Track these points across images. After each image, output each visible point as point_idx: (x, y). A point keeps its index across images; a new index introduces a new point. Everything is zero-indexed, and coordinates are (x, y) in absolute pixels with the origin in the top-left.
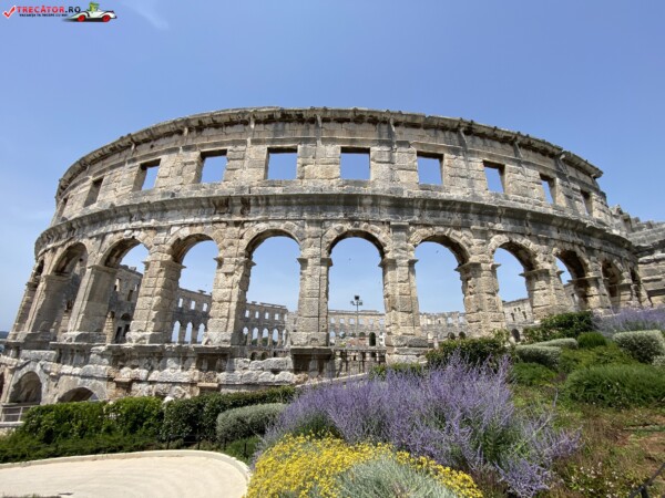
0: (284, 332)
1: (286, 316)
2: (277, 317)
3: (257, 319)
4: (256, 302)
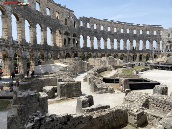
0: (161, 42)
1: (161, 32)
2: (155, 33)
3: (141, 35)
4: (140, 24)
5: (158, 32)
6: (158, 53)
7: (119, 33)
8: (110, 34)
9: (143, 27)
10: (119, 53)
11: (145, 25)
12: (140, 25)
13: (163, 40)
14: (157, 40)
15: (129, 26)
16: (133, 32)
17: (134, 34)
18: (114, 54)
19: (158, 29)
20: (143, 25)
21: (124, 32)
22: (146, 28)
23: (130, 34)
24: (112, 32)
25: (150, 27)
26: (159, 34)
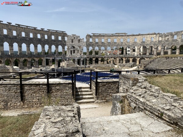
5: (63, 38)
7: (20, 37)
8: (7, 38)
9: (47, 32)
10: (21, 58)
11: (50, 30)
12: (44, 30)
13: (68, 45)
14: (62, 45)
15: (31, 30)
16: (37, 37)
17: (38, 39)
18: (14, 60)
19: (63, 35)
20: (48, 30)
21: (27, 36)
22: (51, 34)
23: (34, 39)
24: (10, 35)
25: (55, 32)
26: (63, 40)
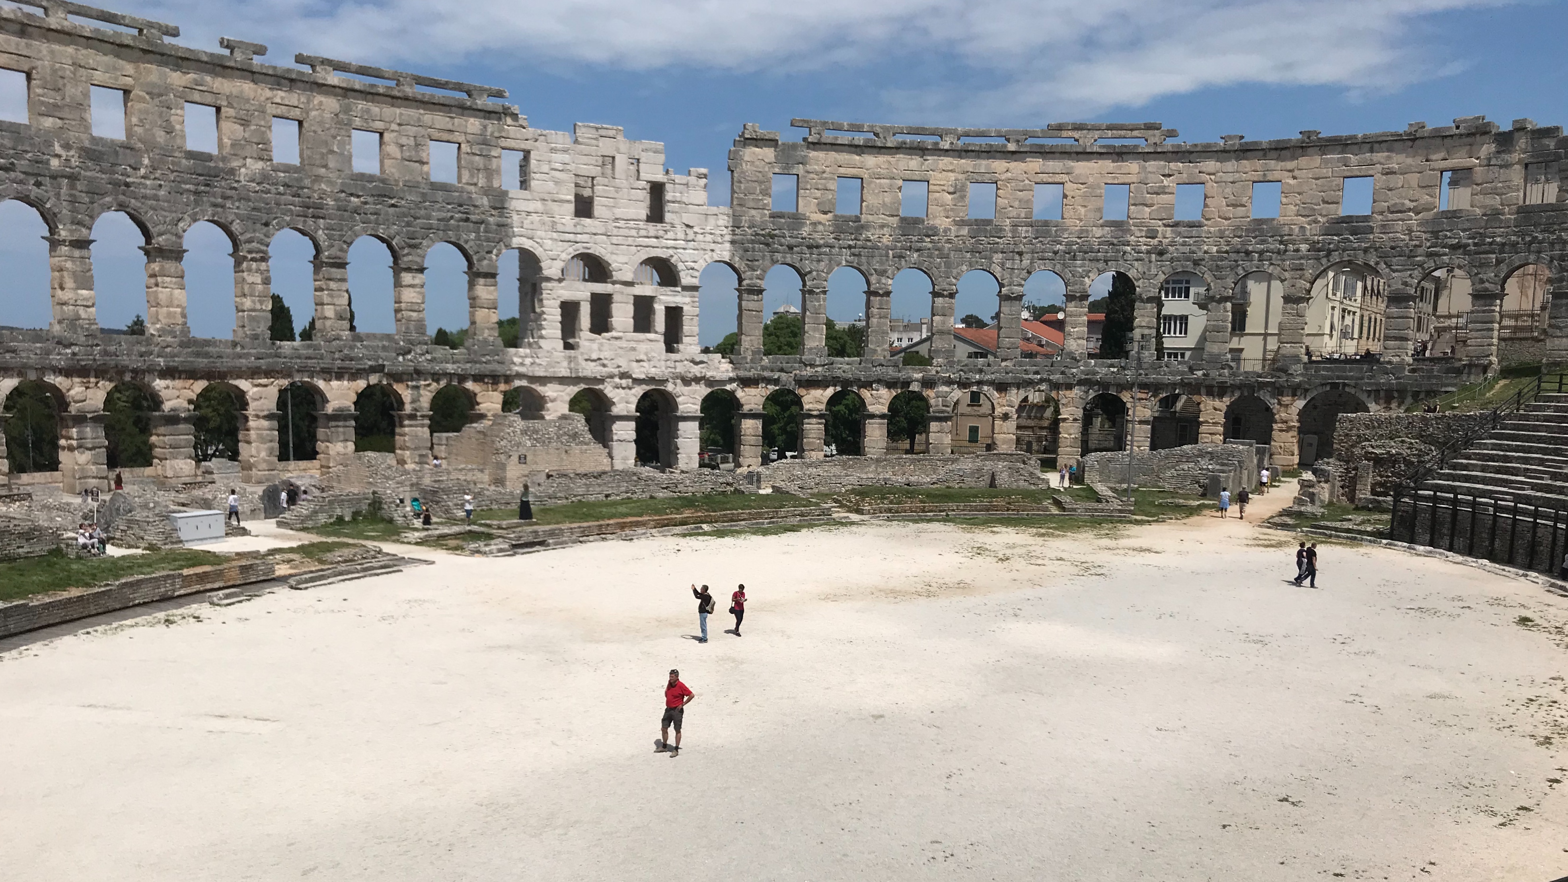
3: (287, 169)
4: (260, 50)
5: (480, 158)
6: (478, 378)
9: (300, 85)
11: (330, 65)
12: (257, 60)
13: (527, 244)
14: (470, 238)
16: (174, 131)
17: (191, 155)
19: (474, 128)
20: (302, 59)
21: (48, 122)
22: (346, 105)
23: (138, 154)
25: (388, 93)
26: (482, 182)
